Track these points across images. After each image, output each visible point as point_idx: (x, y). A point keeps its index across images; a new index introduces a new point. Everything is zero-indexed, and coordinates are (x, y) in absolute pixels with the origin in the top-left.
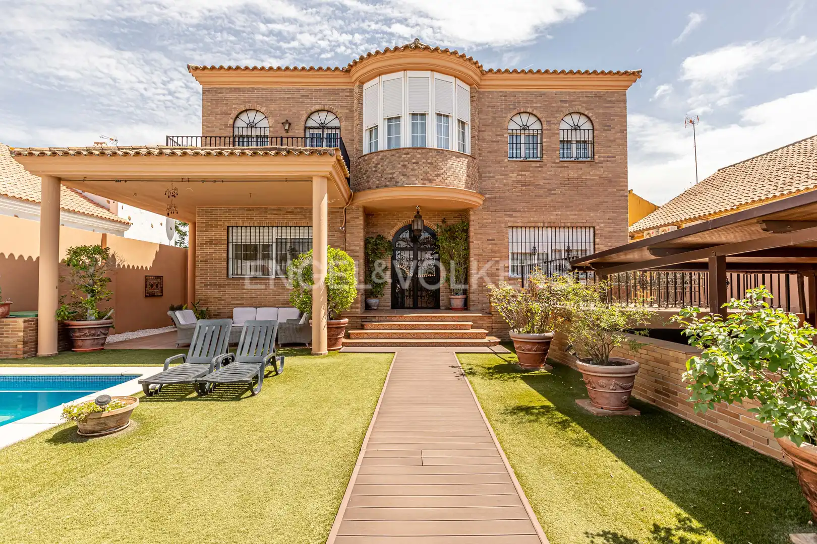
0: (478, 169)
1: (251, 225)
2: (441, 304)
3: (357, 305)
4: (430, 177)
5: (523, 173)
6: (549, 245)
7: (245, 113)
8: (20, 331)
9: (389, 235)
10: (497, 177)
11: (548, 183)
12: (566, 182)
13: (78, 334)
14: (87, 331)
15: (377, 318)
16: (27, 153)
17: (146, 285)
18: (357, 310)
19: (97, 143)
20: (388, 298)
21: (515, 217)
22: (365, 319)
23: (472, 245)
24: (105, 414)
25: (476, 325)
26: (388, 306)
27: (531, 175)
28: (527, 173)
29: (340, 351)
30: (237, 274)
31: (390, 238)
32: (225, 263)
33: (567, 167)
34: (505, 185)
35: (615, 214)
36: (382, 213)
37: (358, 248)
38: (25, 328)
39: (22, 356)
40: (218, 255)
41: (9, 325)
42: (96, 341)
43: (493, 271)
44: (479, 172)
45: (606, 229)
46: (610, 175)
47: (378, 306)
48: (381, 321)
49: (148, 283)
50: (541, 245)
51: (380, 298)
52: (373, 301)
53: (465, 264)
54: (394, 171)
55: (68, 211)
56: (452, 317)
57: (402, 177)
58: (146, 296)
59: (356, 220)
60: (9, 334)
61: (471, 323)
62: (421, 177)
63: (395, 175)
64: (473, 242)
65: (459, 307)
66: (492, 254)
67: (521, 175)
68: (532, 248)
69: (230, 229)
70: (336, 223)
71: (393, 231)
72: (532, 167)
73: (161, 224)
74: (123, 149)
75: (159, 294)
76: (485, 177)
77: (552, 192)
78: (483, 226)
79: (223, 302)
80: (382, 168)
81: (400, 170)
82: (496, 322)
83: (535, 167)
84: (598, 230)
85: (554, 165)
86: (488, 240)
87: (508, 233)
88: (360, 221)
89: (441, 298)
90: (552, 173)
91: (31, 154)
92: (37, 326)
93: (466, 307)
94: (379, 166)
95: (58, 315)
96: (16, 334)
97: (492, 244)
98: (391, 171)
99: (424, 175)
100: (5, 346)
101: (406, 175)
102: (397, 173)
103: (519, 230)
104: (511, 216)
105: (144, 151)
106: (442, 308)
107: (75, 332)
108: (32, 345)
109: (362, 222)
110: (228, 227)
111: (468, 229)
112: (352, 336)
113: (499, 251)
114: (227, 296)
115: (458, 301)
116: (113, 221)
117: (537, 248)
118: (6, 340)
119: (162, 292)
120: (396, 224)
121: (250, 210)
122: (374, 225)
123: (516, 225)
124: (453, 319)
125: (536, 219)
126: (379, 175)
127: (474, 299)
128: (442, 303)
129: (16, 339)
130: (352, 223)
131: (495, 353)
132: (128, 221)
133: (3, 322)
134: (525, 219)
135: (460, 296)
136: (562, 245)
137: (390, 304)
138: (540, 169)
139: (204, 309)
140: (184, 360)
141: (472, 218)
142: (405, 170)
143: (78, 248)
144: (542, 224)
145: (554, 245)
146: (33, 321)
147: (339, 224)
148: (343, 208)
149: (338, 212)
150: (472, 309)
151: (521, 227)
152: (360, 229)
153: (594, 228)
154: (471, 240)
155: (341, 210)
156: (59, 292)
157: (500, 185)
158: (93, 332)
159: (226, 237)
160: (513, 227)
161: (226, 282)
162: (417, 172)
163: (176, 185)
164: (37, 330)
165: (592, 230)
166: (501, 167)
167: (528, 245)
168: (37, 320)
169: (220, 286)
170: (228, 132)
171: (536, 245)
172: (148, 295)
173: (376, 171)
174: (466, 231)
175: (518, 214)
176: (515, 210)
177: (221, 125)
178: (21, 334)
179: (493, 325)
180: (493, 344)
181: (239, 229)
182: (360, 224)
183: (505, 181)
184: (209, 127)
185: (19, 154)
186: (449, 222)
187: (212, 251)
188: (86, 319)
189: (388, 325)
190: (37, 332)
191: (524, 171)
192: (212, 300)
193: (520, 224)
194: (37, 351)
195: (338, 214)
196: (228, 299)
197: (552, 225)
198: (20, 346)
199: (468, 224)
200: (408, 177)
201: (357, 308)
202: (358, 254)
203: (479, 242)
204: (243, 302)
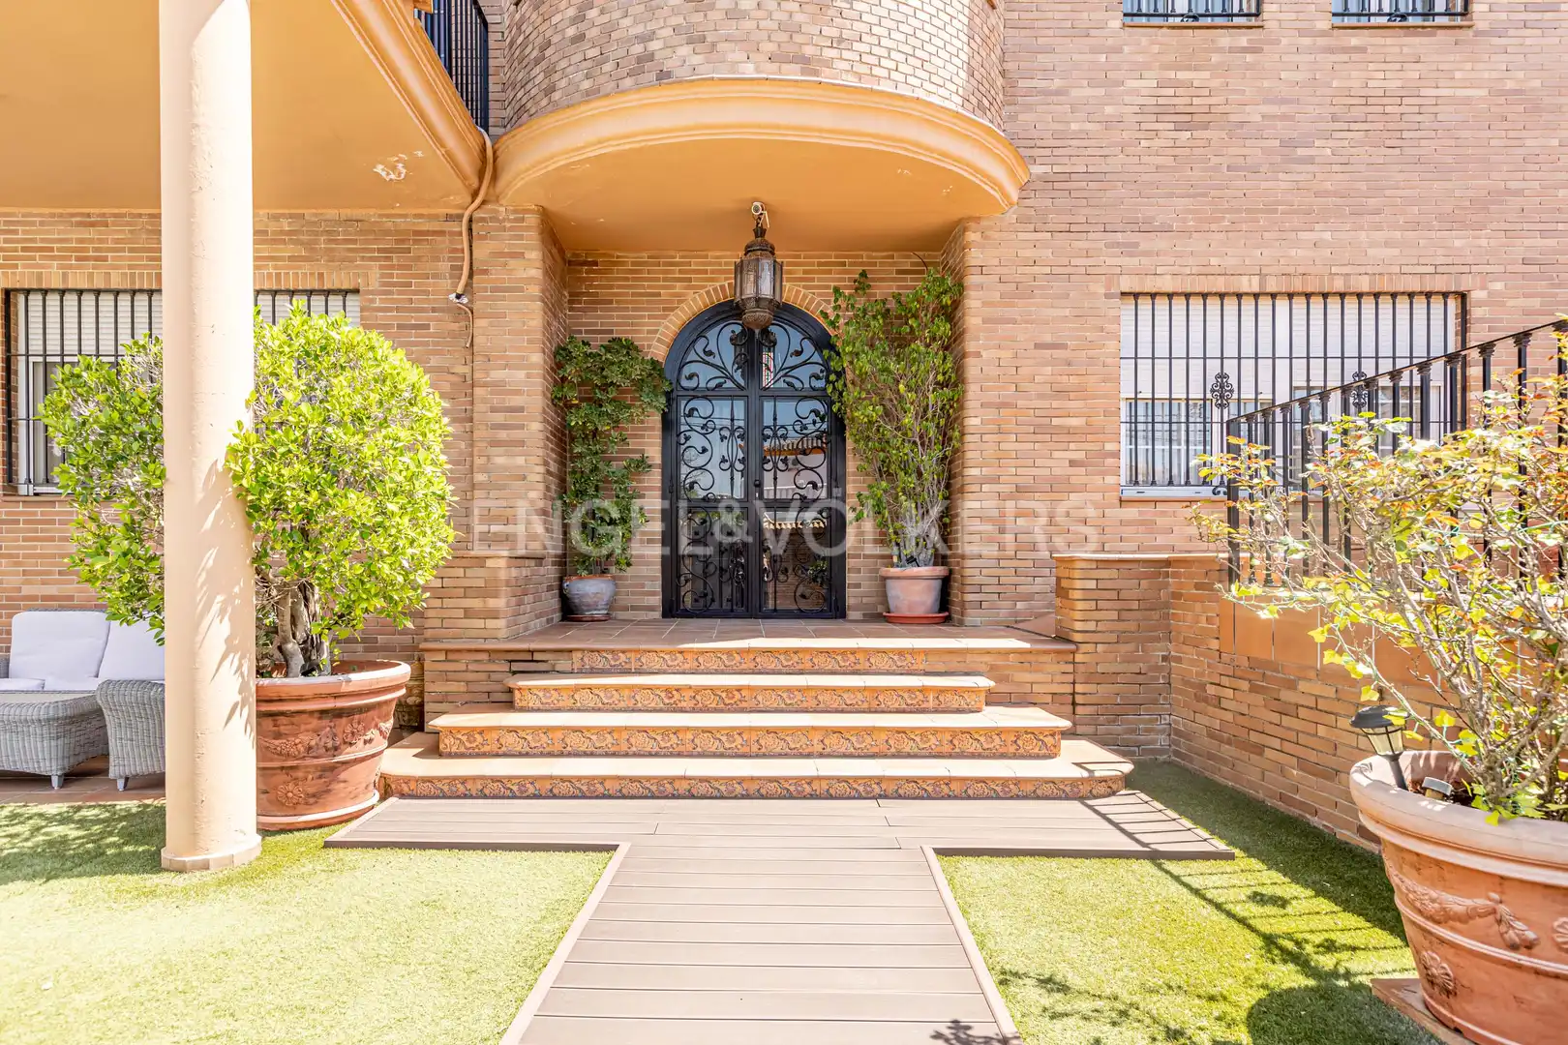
0: (1002, 61)
1: (99, 284)
2: (850, 601)
3: (492, 603)
4: (809, 51)
5: (1182, 75)
6: (1282, 366)
9: (656, 339)
10: (1074, 93)
11: (1284, 117)
12: (1357, 112)
15: (576, 656)
18: (491, 623)
20: (653, 579)
21: (1147, 254)
22: (527, 662)
23: (972, 369)
25: (1004, 688)
26: (651, 609)
27: (1215, 83)
28: (1199, 77)
29: (341, 834)
31: (659, 351)
33: (1362, 50)
34: (1108, 123)
35: (1552, 242)
36: (630, 257)
37: (521, 374)
43: (1057, 471)
44: (1003, 73)
45: (1511, 303)
46: (1537, 83)
47: (611, 606)
48: (593, 672)
50: (1248, 366)
51: (614, 578)
52: (590, 589)
53: (946, 440)
54: (651, 26)
56: (901, 652)
57: (684, 51)
59: (512, 263)
61: (984, 682)
62: (769, 47)
63: (654, 45)
64: (978, 355)
65: (920, 612)
66: (1055, 404)
67: (1177, 84)
68: (1211, 380)
69: (18, 299)
70: (435, 276)
71: (671, 325)
72: (1220, 50)
76: (1031, 92)
77: (1300, 152)
78: (1021, 291)
80: (605, 18)
81: (678, 20)
82: (1092, 678)
83: (1231, 50)
84: (1481, 304)
85: (1306, 41)
86: (1037, 346)
87: (1117, 320)
88: (530, 267)
89: (851, 578)
90: (1299, 76)
93: (946, 610)
94: (592, 14)
97: (1053, 361)
98: (639, 29)
99: (783, 37)
101: (703, 39)
102: (668, 32)
103: (1162, 305)
104: (1129, 250)
106: (852, 615)
109: (536, 273)
110: (7, 293)
111: (956, 304)
112: (447, 743)
113: (1081, 392)
115: (915, 590)
117: (1233, 380)
120: (680, 299)
121: (93, 224)
122: (597, 302)
123: (1149, 286)
124: (904, 663)
125: (1230, 262)
126: (592, 53)
127: (978, 580)
128: (852, 597)
130: (497, 274)
131: (1155, 857)
134: (1191, 261)
135: (924, 570)
136: (1334, 366)
137: (656, 600)
138: (1249, 58)
141: (974, 257)
142: (698, 18)
144: (1256, 280)
145: (1300, 365)
147: (446, 283)
148: (461, 217)
149: (442, 233)
150: (973, 617)
151: (1170, 296)
152: (532, 299)
153: (1463, 297)
154: (970, 345)
155: (454, 227)
157: (1089, 126)
160: (1136, 295)
162: (749, 25)
165: (1453, 305)
166: (1094, 51)
167: (1196, 366)
171: (1230, 367)
173: (580, 38)
174: (951, 312)
175: (1160, 243)
176: (1146, 228)
179: (1079, 688)
180: (1102, 789)
181: (53, 299)
182: (530, 280)
183: (1109, 110)
186: (882, 290)
189: (618, 688)
191: (1188, 68)
193: (1167, 285)
195: (444, 243)
197: (1297, 285)
199: (960, 287)
200: (714, 45)
201: (494, 615)
202: (516, 401)
203: (1004, 354)
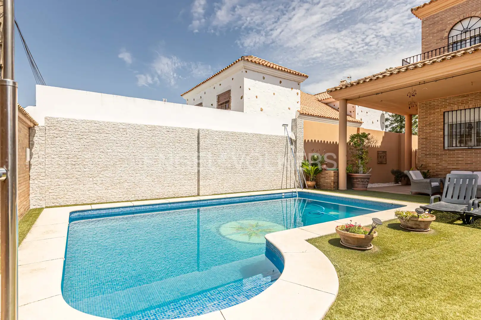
7: (460, 23)
8: (332, 177)
13: (355, 181)
14: (360, 179)
16: (334, 90)
17: (378, 156)
19: (342, 82)
24: (420, 219)
30: (453, 147)
32: (442, 139)
38: (334, 175)
39: (333, 189)
40: (436, 134)
41: (328, 173)
42: (364, 185)
49: (379, 156)
55: (335, 119)
58: (378, 163)
60: (328, 178)
69: (446, 114)
73: (378, 121)
74: (376, 76)
75: (385, 162)
79: (440, 167)
91: (336, 90)
92: (338, 175)
95: (347, 170)
96: (330, 178)
100: (327, 184)
105: (388, 74)
107: (354, 179)
108: (336, 184)
110: (444, 113)
114: (443, 162)
116: (354, 122)
118: (327, 180)
119: (386, 161)
129: (330, 180)
132: (361, 121)
133: (325, 172)
139: (426, 171)
140: (440, 200)
143: (354, 135)
146: (337, 172)
156: (347, 158)
158: (362, 180)
159: (443, 120)
161: (443, 153)
163: (414, 88)
164: (338, 177)
168: (338, 172)
169: (438, 155)
170: (445, 43)
172: (379, 162)
177: (437, 40)
178: (333, 178)
181: (454, 113)
184: (427, 45)
185: (331, 91)
187: (431, 131)
188: (358, 173)
190: (338, 178)
192: (431, 165)
194: (338, 187)
196: (444, 164)
198: (332, 184)
204: (459, 167)
